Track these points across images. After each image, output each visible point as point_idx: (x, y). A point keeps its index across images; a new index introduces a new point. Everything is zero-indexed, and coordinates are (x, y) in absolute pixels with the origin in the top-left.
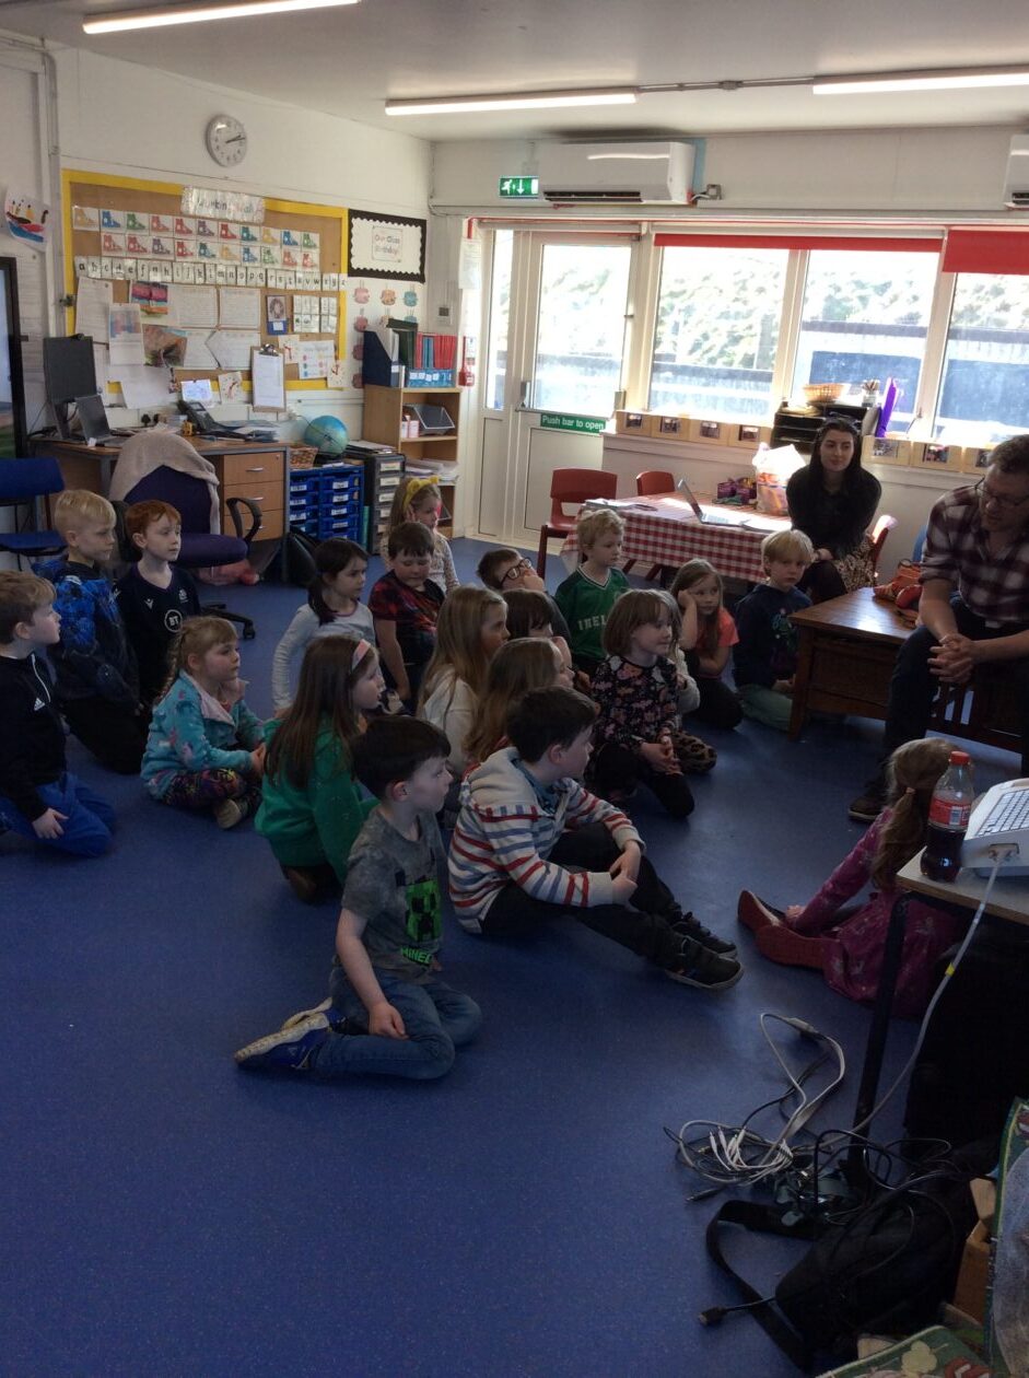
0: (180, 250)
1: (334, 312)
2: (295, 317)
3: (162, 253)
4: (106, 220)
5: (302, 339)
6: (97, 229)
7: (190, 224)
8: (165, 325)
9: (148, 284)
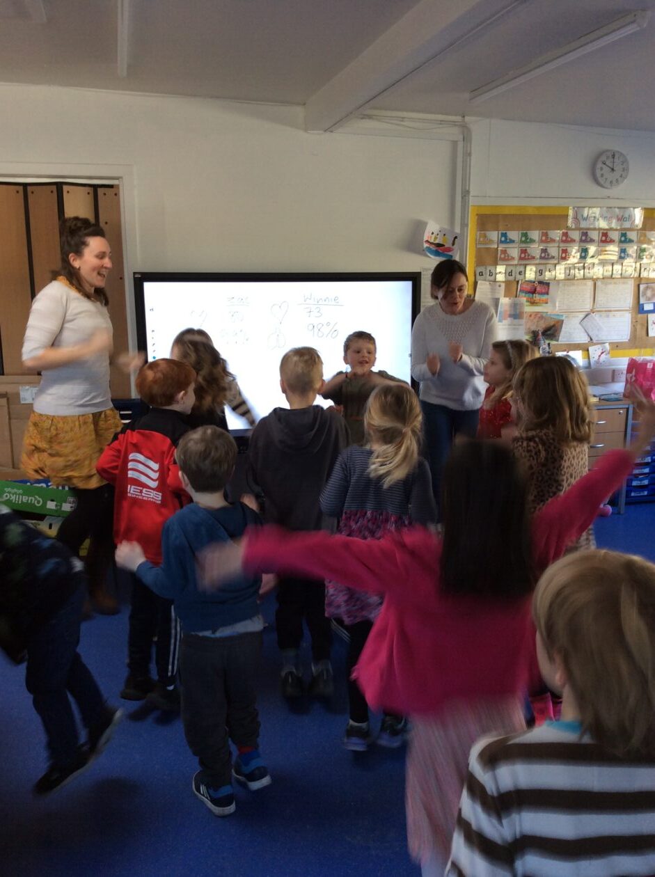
0: (564, 255)
3: (547, 259)
4: (503, 239)
6: (496, 247)
7: (575, 235)
8: (546, 311)
9: (534, 282)
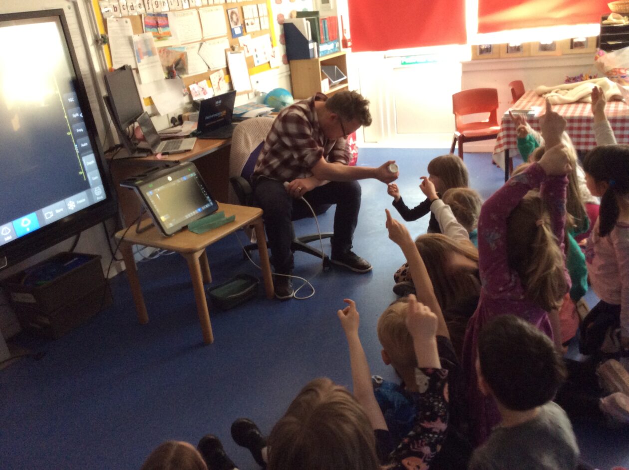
1: (266, 14)
2: (246, 22)
5: (252, 37)
8: (171, 45)
9: (154, 15)
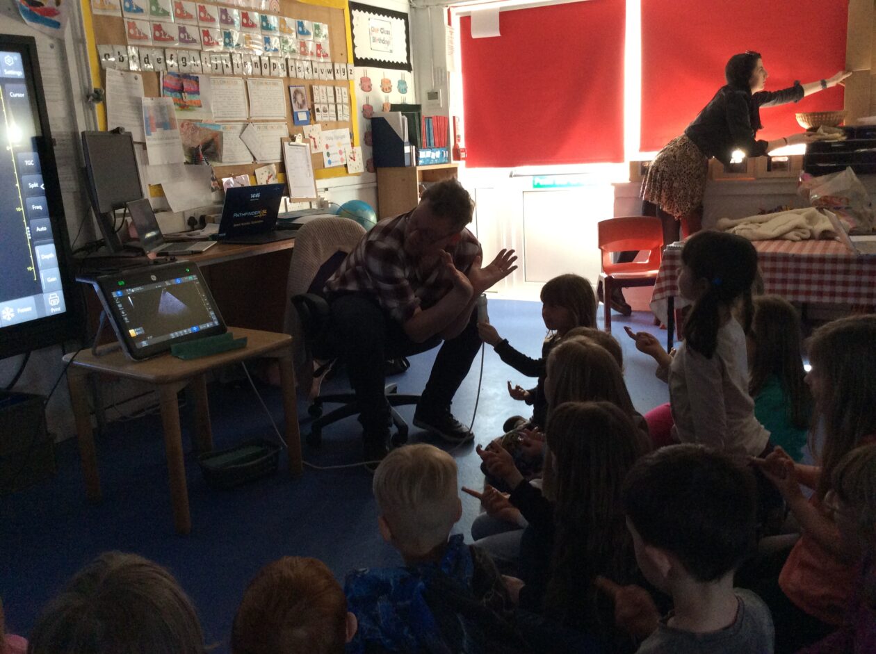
0: (206, 39)
1: (346, 100)
2: (316, 107)
3: (187, 42)
4: (128, 5)
5: (323, 129)
6: (119, 14)
7: (214, 12)
8: (199, 119)
9: (179, 76)
